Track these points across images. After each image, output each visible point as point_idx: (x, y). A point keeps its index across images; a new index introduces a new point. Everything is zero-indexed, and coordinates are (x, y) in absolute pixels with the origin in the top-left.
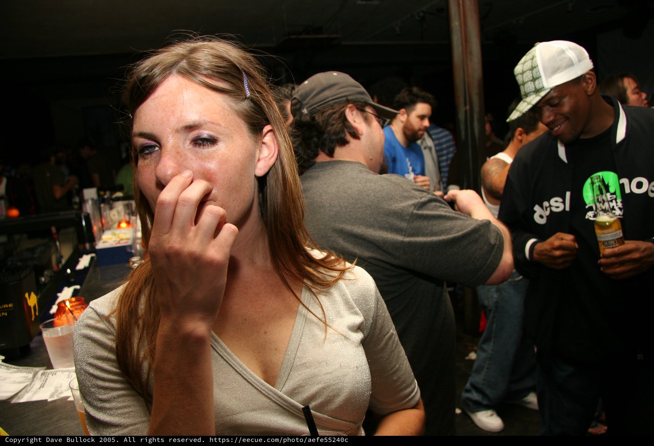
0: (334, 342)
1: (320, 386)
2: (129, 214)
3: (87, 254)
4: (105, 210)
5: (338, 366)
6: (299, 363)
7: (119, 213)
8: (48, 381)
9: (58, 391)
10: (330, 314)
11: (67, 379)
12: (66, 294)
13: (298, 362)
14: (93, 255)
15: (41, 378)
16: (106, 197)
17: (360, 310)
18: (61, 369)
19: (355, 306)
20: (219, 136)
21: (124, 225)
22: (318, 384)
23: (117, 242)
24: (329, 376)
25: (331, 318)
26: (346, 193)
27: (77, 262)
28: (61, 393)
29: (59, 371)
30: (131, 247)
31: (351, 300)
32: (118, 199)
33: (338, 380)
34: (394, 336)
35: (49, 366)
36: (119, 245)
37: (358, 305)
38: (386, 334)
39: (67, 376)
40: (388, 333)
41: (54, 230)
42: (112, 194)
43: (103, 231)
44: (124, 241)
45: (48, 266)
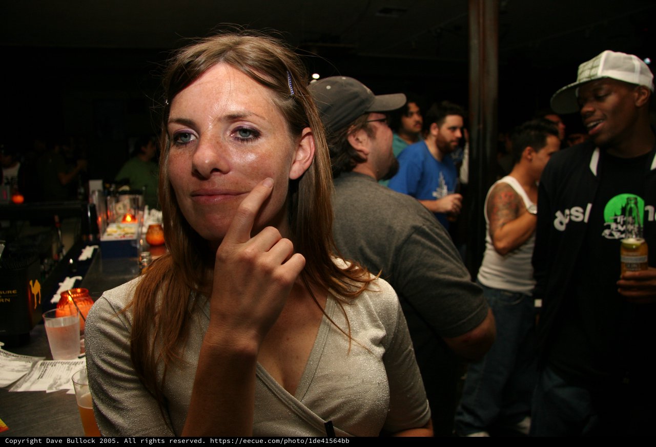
0: (358, 354)
1: (341, 400)
2: (135, 209)
3: (90, 245)
4: (111, 203)
5: (360, 381)
6: (321, 374)
7: (125, 206)
8: (47, 372)
9: (57, 383)
10: (354, 324)
11: (67, 371)
12: (68, 284)
13: (319, 373)
14: (97, 247)
15: (40, 368)
16: (112, 189)
17: (383, 324)
18: (61, 361)
19: (379, 319)
20: (261, 130)
21: (129, 218)
22: (338, 398)
23: (122, 236)
24: (350, 391)
25: (355, 329)
26: (353, 205)
27: (80, 253)
28: (60, 385)
29: (59, 363)
30: (136, 241)
31: (375, 313)
32: (124, 193)
33: (359, 395)
34: (411, 353)
35: (49, 357)
36: (123, 239)
37: (382, 318)
38: (405, 350)
39: (66, 368)
40: (407, 349)
41: (57, 218)
42: (117, 188)
43: (108, 225)
44: (129, 235)
45: (48, 254)
